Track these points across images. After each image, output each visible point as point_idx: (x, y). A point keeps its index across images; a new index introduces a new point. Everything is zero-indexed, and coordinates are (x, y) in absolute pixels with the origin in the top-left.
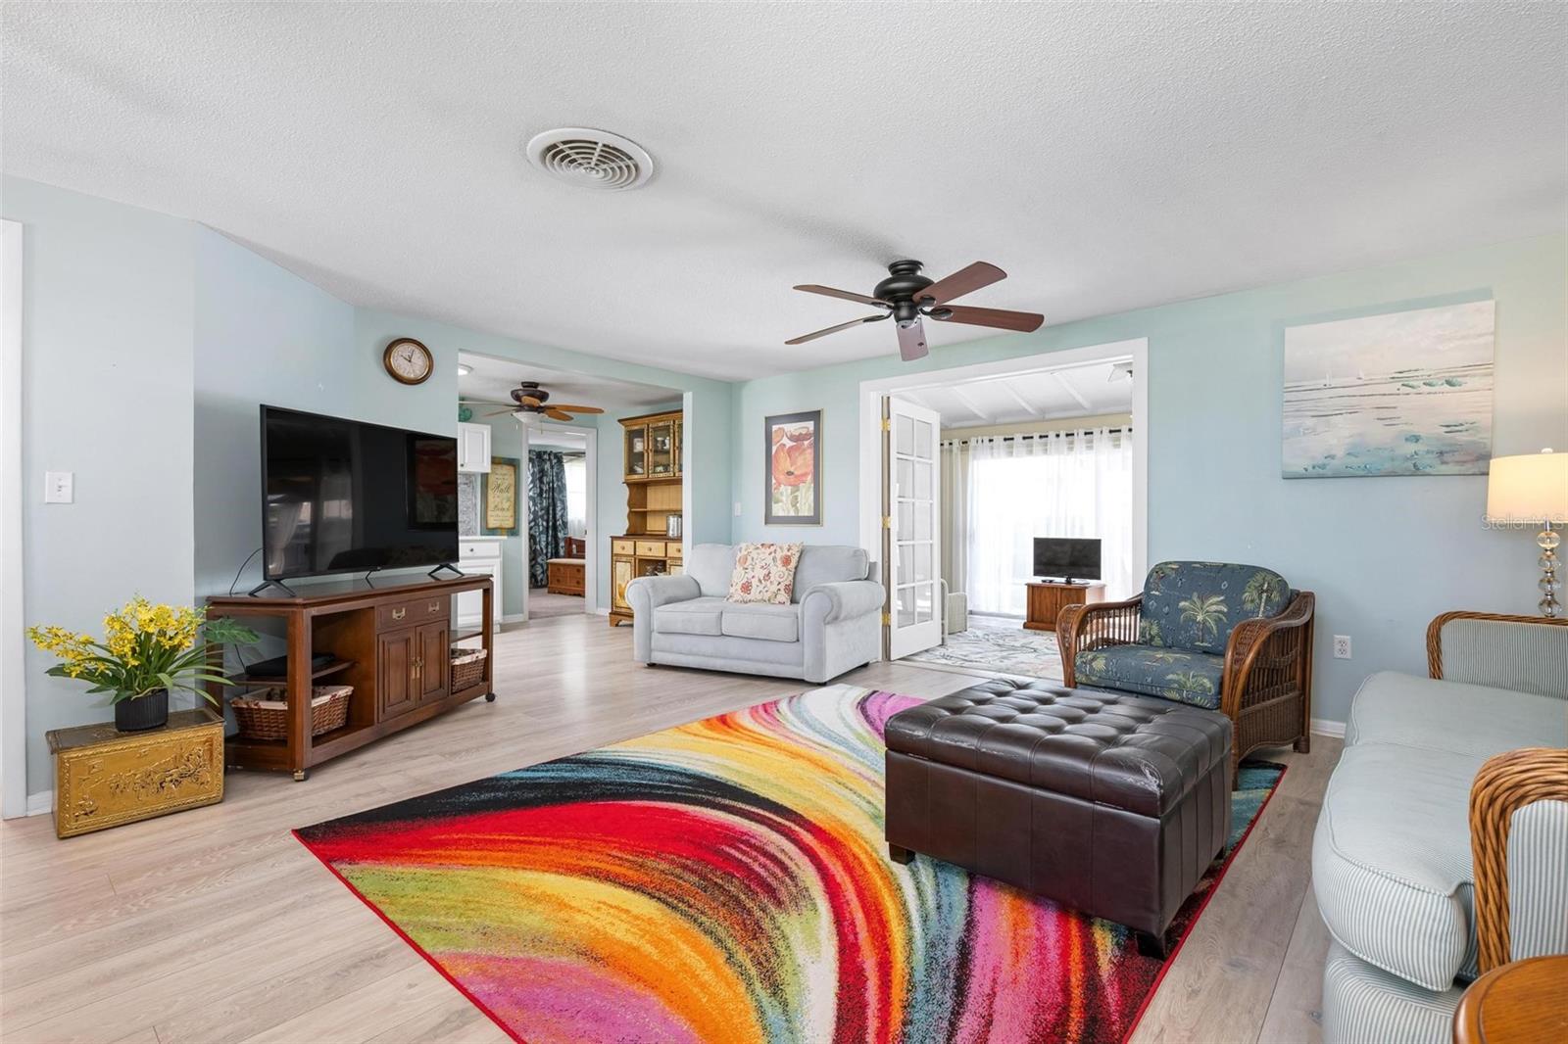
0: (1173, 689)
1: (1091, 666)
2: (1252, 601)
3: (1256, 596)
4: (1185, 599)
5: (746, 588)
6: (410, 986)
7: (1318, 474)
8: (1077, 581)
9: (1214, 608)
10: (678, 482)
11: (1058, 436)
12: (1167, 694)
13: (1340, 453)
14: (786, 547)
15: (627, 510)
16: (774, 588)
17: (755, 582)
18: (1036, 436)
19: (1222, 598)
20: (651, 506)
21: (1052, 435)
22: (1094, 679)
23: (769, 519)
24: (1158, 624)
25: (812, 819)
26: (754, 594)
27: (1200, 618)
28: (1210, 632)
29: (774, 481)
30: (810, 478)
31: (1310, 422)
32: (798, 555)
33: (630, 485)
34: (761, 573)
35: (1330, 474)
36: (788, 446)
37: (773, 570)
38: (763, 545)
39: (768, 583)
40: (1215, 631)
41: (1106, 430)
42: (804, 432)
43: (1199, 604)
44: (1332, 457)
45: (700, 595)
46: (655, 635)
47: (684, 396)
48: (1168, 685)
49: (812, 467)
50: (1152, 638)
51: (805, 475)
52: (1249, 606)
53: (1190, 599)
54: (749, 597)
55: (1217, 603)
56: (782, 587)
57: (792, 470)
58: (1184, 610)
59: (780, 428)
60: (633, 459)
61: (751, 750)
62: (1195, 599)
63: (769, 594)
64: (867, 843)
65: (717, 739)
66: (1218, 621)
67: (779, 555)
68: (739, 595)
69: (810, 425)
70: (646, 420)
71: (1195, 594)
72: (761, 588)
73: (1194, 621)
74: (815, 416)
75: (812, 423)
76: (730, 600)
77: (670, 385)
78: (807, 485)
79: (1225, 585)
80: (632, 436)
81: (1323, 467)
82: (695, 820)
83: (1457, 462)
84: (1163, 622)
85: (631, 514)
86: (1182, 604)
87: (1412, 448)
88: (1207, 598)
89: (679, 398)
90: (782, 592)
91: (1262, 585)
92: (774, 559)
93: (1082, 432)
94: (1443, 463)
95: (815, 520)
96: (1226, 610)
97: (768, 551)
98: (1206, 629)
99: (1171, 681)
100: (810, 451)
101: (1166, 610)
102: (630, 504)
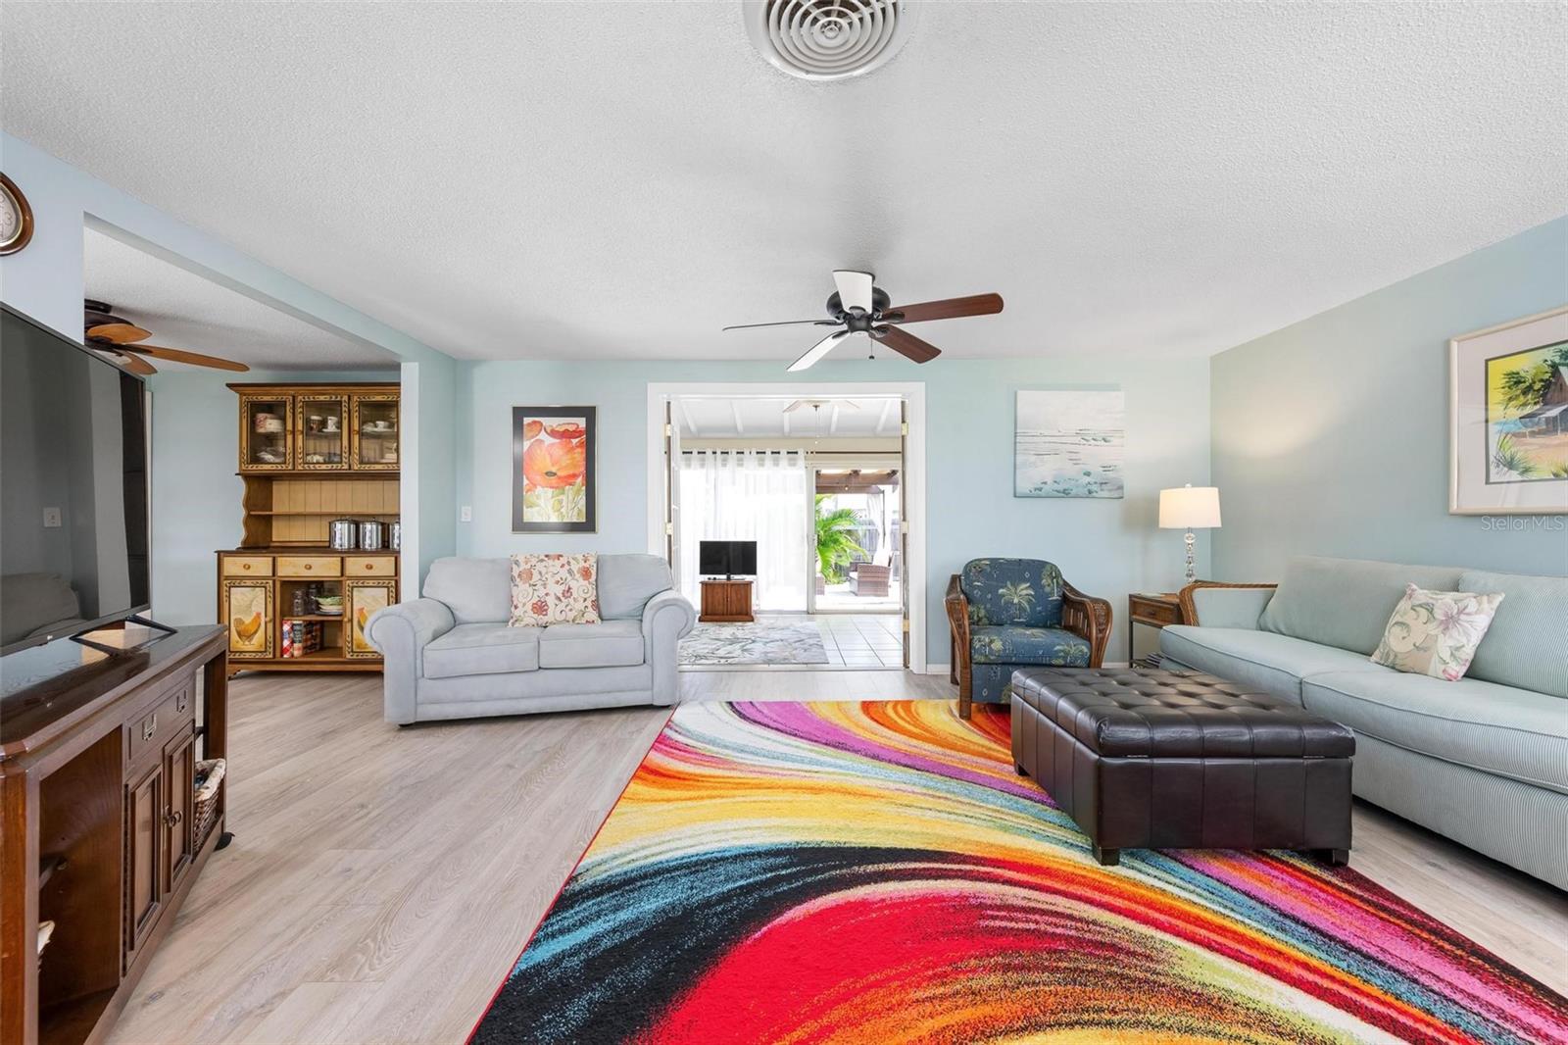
1: (990, 648)
2: (1049, 585)
3: (1050, 581)
4: (1002, 587)
5: (540, 608)
7: (1037, 494)
9: (1025, 592)
10: (394, 476)
13: (1050, 481)
14: (580, 557)
15: (243, 513)
16: (580, 605)
17: (551, 601)
19: (1028, 584)
20: (276, 509)
21: (709, 452)
22: (992, 658)
23: (520, 525)
24: (985, 608)
26: (553, 614)
27: (1016, 601)
28: (1025, 611)
29: (526, 482)
30: (580, 480)
31: (1033, 458)
32: (595, 565)
33: (248, 478)
34: (559, 590)
35: (1044, 495)
36: (546, 443)
37: (573, 584)
38: (547, 556)
39: (571, 600)
40: (1028, 610)
41: (754, 451)
42: (571, 428)
43: (1013, 590)
44: (1045, 483)
45: (455, 623)
46: (422, 683)
47: (402, 365)
48: (1056, 654)
49: (583, 469)
50: (980, 619)
51: (574, 476)
52: (1047, 589)
53: (1006, 586)
54: (545, 619)
55: (1027, 588)
56: (589, 603)
57: (554, 470)
58: (1003, 596)
59: (535, 422)
60: (257, 444)
61: (755, 798)
62: (1010, 586)
63: (574, 613)
66: (1029, 602)
67: (575, 567)
68: (531, 618)
69: (581, 422)
70: (292, 391)
71: (1008, 583)
72: (562, 606)
73: (1012, 603)
74: (589, 413)
75: (584, 419)
76: (517, 625)
78: (575, 488)
79: (1027, 575)
80: (254, 409)
81: (1040, 489)
83: (1110, 490)
84: (988, 606)
85: (250, 520)
86: (1001, 591)
87: (1087, 479)
88: (1019, 585)
89: (397, 367)
90: (590, 609)
91: (1051, 573)
92: (570, 572)
93: (734, 451)
94: (1102, 490)
95: (588, 525)
96: (1033, 593)
97: (558, 563)
98: (1022, 609)
99: (1057, 651)
100: (579, 450)
101: (989, 596)
102: (249, 503)
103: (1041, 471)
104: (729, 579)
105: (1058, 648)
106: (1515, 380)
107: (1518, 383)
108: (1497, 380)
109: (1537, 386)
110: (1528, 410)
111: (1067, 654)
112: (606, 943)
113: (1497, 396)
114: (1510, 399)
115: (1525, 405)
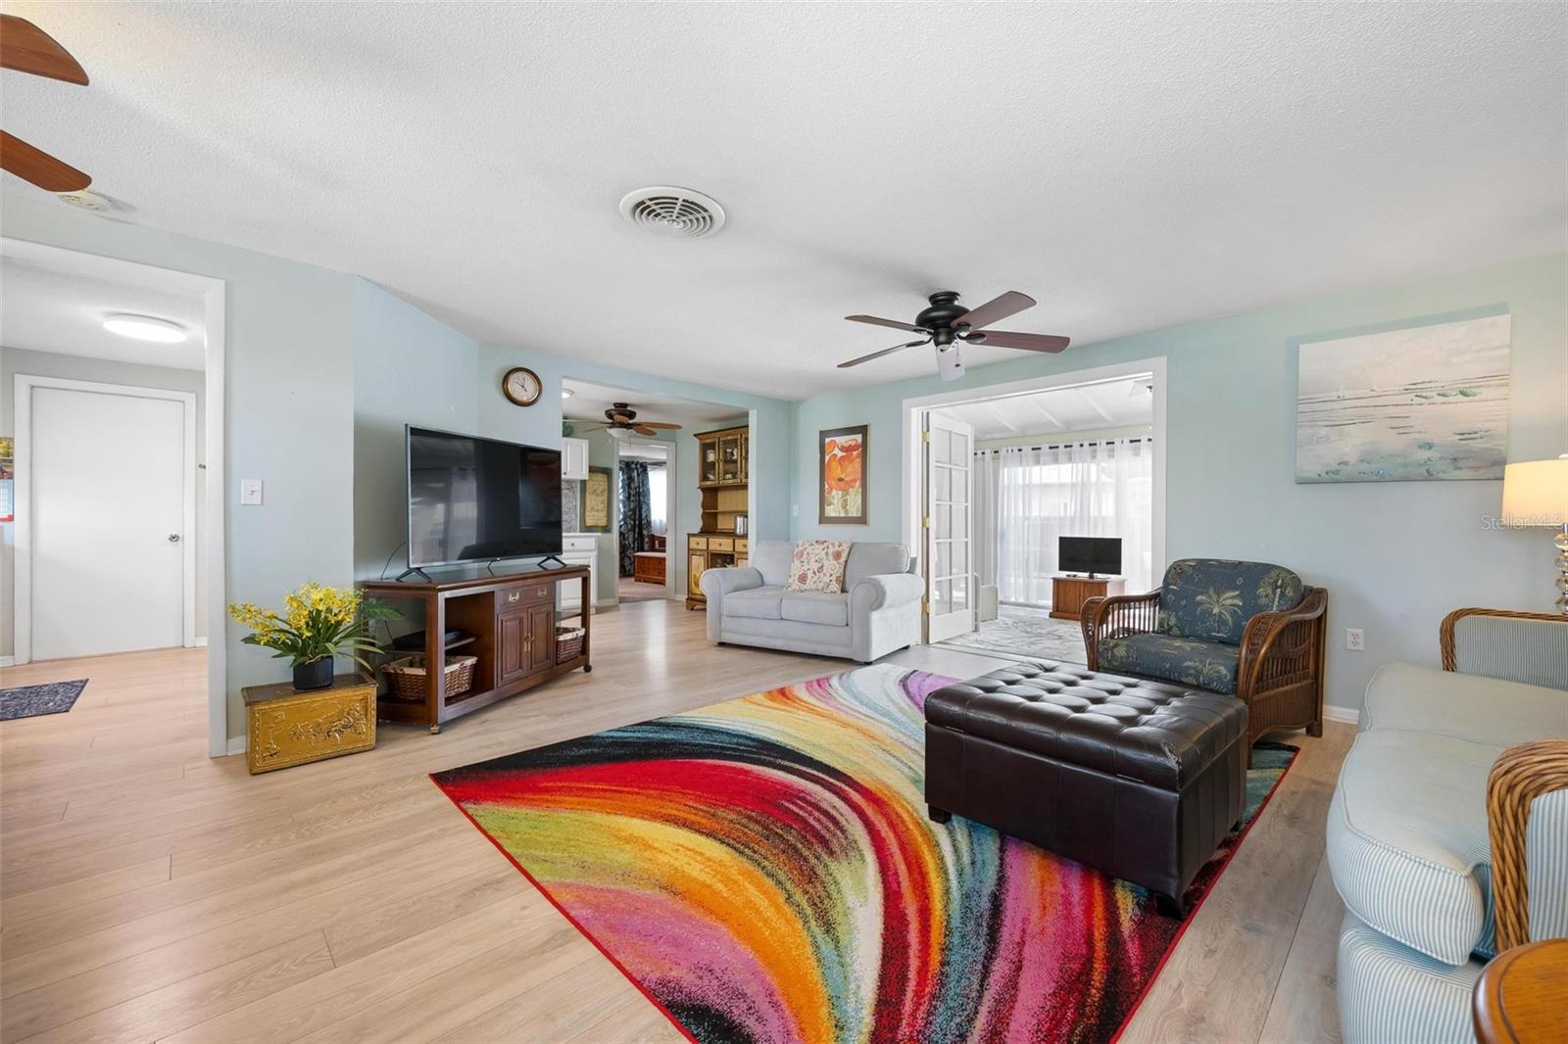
0: (1191, 675)
1: (1113, 653)
2: (1267, 596)
3: (1270, 591)
4: (1202, 594)
5: (803, 579)
6: (524, 908)
8: (1099, 576)
9: (1229, 602)
10: (745, 487)
11: (1082, 445)
12: (1184, 679)
14: (837, 543)
15: (701, 511)
16: (827, 579)
17: (810, 574)
18: (1062, 446)
19: (1237, 593)
20: (720, 509)
21: (1076, 445)
22: (1115, 664)
23: (823, 519)
24: (1176, 615)
25: (859, 781)
26: (810, 584)
27: (1216, 611)
28: (1226, 623)
29: (827, 486)
30: (858, 483)
31: (1323, 432)
32: (847, 550)
33: (704, 490)
34: (816, 566)
35: (1343, 479)
36: (839, 456)
37: (825, 563)
38: (817, 542)
39: (822, 574)
40: (1230, 623)
41: (1126, 441)
42: (853, 443)
43: (1215, 598)
45: (763, 584)
46: (724, 618)
47: (750, 415)
48: (1186, 671)
49: (859, 475)
50: (1170, 628)
51: (855, 480)
52: (1263, 601)
53: (1207, 593)
54: (805, 587)
55: (1233, 598)
56: (834, 578)
57: (843, 476)
58: (1200, 603)
59: (831, 441)
60: (707, 468)
61: (806, 719)
62: (1211, 592)
63: (822, 584)
64: (908, 803)
65: (777, 709)
66: (1234, 614)
67: (831, 551)
68: (796, 585)
69: (859, 437)
70: (718, 435)
71: (1211, 589)
72: (816, 578)
73: (1211, 613)
74: (863, 430)
75: (860, 435)
76: (789, 589)
77: (736, 404)
78: (855, 489)
79: (1240, 581)
80: (705, 448)
81: (1337, 472)
82: (758, 777)
84: (1181, 613)
85: (705, 516)
86: (1199, 598)
87: (1425, 454)
88: (1223, 593)
89: (746, 415)
90: (834, 582)
91: (1276, 581)
92: (827, 554)
93: (1104, 442)
94: (1456, 469)
95: (862, 520)
96: (1241, 604)
97: (822, 547)
98: (1221, 620)
99: (1188, 667)
100: (858, 460)
101: (1183, 603)
102: (704, 506)
104: (1091, 577)
111: (1199, 673)
112: (630, 740)
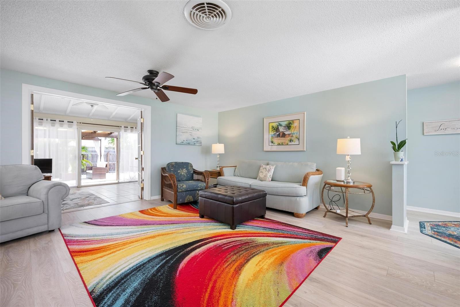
1: (183, 187)
2: (190, 169)
4: (179, 170)
7: (182, 144)
8: (48, 174)
9: (185, 171)
12: (198, 189)
19: (185, 169)
22: (183, 190)
27: (183, 174)
28: (185, 176)
40: (186, 176)
43: (182, 171)
44: (184, 141)
53: (180, 170)
55: (185, 170)
58: (179, 173)
62: (181, 170)
66: (186, 174)
71: (180, 169)
73: (182, 174)
79: (185, 166)
86: (179, 171)
87: (194, 140)
88: (183, 169)
91: (191, 166)
96: (187, 171)
98: (184, 176)
101: (176, 173)
103: (182, 137)
105: (199, 185)
106: (273, 127)
107: (273, 128)
108: (271, 127)
109: (276, 129)
110: (274, 133)
111: (201, 186)
113: (271, 130)
114: (272, 131)
115: (274, 132)
